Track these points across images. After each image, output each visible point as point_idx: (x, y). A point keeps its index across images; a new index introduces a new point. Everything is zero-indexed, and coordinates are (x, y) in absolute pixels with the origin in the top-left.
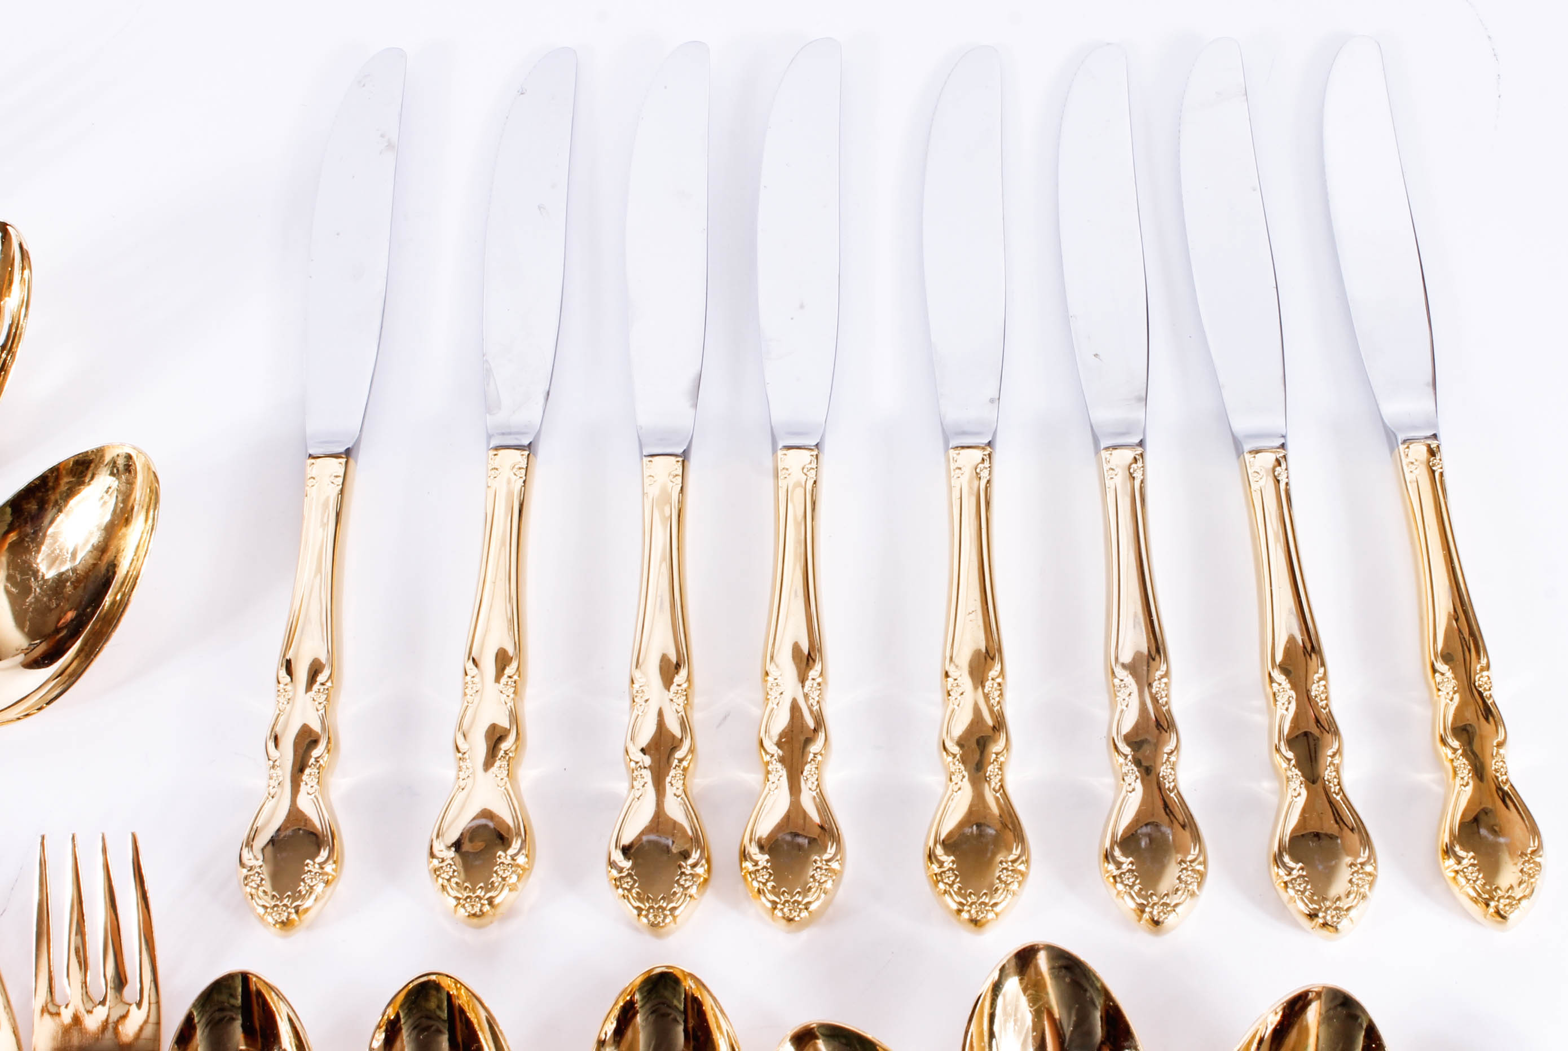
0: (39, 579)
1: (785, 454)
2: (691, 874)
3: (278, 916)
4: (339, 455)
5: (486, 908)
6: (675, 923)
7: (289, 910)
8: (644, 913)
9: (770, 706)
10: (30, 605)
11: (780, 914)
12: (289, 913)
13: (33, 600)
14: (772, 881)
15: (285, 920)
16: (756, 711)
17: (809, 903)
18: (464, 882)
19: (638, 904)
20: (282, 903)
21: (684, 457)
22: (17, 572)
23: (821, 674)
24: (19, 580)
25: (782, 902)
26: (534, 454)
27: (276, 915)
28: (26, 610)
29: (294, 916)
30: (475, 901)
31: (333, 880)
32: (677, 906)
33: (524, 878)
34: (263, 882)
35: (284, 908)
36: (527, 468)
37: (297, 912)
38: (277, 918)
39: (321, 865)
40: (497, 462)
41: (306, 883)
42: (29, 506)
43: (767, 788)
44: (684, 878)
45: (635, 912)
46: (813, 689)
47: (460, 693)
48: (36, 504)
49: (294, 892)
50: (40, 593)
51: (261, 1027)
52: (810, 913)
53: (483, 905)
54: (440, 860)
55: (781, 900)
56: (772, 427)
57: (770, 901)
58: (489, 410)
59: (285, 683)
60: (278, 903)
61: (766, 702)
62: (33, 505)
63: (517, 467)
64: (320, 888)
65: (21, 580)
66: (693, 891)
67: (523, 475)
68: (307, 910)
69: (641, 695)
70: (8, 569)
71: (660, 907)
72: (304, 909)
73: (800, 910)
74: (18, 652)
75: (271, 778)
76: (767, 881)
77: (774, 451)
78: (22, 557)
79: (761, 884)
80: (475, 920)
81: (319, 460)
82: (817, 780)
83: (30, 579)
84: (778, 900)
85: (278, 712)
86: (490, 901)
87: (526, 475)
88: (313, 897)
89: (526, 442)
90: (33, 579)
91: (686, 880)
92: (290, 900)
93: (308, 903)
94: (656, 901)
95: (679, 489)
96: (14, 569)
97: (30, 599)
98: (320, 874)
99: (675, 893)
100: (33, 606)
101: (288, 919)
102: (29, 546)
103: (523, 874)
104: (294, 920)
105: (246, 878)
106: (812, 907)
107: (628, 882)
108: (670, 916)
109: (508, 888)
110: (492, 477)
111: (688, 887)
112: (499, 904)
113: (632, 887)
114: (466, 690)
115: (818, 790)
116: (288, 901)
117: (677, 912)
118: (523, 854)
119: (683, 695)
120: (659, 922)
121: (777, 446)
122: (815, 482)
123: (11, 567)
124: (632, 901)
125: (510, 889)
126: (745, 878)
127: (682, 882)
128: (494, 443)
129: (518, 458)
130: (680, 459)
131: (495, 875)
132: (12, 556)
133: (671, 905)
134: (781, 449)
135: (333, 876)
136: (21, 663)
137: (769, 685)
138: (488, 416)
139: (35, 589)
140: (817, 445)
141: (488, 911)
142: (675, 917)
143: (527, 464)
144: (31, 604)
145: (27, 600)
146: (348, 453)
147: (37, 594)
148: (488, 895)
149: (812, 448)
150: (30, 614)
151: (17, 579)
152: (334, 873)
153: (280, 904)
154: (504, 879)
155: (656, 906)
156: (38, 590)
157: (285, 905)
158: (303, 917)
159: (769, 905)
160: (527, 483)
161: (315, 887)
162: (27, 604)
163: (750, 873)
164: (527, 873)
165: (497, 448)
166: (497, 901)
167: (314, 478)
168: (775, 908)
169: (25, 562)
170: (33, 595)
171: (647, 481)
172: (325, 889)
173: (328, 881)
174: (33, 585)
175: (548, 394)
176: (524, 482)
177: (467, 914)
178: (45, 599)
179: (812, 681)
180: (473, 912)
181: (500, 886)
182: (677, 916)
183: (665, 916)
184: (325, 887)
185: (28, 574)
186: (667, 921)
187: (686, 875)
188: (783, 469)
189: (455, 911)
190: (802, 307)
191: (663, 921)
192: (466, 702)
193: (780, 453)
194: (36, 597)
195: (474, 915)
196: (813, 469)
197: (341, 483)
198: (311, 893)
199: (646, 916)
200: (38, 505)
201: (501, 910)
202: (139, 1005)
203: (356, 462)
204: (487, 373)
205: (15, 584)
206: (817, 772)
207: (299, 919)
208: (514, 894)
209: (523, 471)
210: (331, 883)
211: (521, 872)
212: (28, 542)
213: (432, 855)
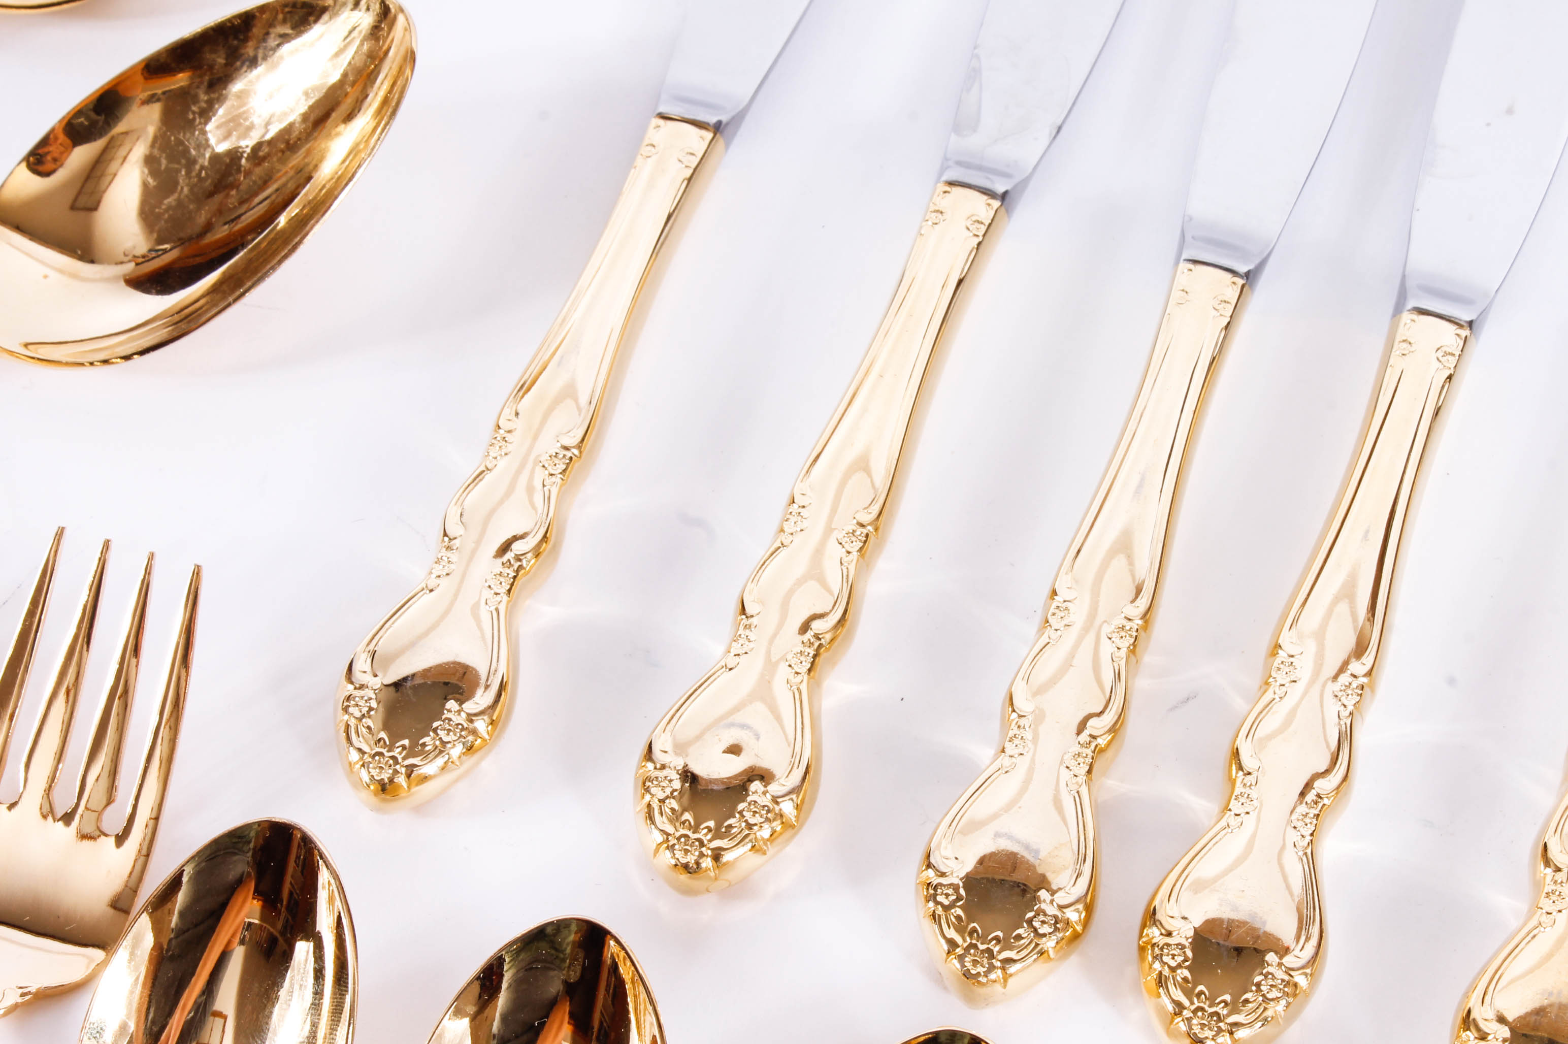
0: (194, 174)
1: (1414, 321)
2: (1055, 917)
3: (378, 770)
4: (706, 126)
5: (707, 863)
6: (1005, 987)
7: (398, 767)
8: (959, 951)
9: (1269, 696)
10: (167, 211)
11: (1183, 1027)
12: (396, 772)
13: (174, 203)
14: (1186, 968)
15: (386, 781)
16: (1240, 704)
17: (1236, 1024)
18: (685, 810)
19: (952, 934)
20: (391, 754)
21: (1250, 277)
22: (164, 155)
23: (1369, 674)
24: (163, 167)
25: (1193, 1007)
26: (1007, 211)
27: (375, 768)
28: (159, 216)
29: (401, 780)
30: (691, 846)
31: (480, 748)
32: (1016, 957)
33: (780, 840)
34: (372, 713)
35: (391, 762)
36: (990, 225)
37: (409, 776)
38: (374, 772)
39: (471, 718)
40: (944, 202)
41: (438, 735)
42: (213, 56)
43: (1223, 823)
44: (1042, 918)
45: (946, 947)
46: (1350, 692)
47: (775, 527)
48: (224, 56)
49: (414, 744)
50: (187, 196)
51: (291, 894)
52: (1235, 1041)
53: (702, 855)
54: (658, 766)
55: (1192, 1003)
56: (1404, 276)
57: (1174, 1001)
58: (957, 128)
59: (507, 429)
60: (384, 751)
61: (1264, 687)
62: (219, 57)
63: (974, 218)
64: (456, 751)
65: (167, 168)
66: (1049, 944)
67: (981, 233)
68: (425, 779)
69: (1062, 614)
70: (153, 145)
71: (989, 951)
72: (419, 775)
73: (1220, 1030)
74: (126, 259)
75: (438, 562)
76: (1179, 966)
77: (1398, 310)
78: (179, 133)
79: (1166, 967)
80: (684, 877)
81: (669, 123)
82: (1312, 835)
83: (180, 171)
84: (1186, 1003)
85: (482, 468)
86: (717, 856)
87: (984, 235)
88: (440, 761)
89: (1000, 189)
90: (183, 173)
91: (1043, 922)
92: (404, 753)
93: (430, 768)
94: (984, 939)
95: (1225, 324)
96: (162, 149)
97: (170, 200)
98: (463, 729)
99: (1019, 937)
100: (171, 212)
101: (391, 780)
102: (194, 119)
103: (781, 834)
104: (400, 786)
105: (348, 698)
106: (1241, 1034)
107: (947, 895)
108: (999, 971)
109: (750, 845)
110: (930, 223)
111: (1044, 935)
112: (725, 864)
113: (952, 905)
114: (785, 524)
115: (1309, 851)
116: (400, 753)
117: (1013, 969)
118: (792, 799)
119: (1131, 636)
120: (979, 973)
121: (1404, 305)
122: (1450, 377)
123: (157, 145)
124: (944, 926)
125: (753, 847)
126: (1142, 949)
127: (1036, 924)
128: (948, 176)
129: (983, 208)
130: (1240, 282)
131: (737, 815)
132: (164, 129)
133: (1007, 954)
134: (1409, 310)
135: (484, 740)
136: (124, 276)
137: (1278, 661)
138: (953, 137)
139: (182, 188)
140: (1470, 324)
141: (707, 869)
142: (1006, 977)
143: (992, 220)
144: (169, 207)
145: (166, 202)
146: (717, 128)
147: (182, 197)
148: (717, 843)
149: (1462, 323)
150: (163, 222)
151: (160, 165)
152: (487, 737)
153: (387, 754)
154: (750, 826)
155: (982, 947)
156: (186, 190)
157: (393, 758)
158: (414, 789)
159: (1170, 1007)
160: (982, 247)
161: (449, 746)
162: (164, 207)
163: (1153, 945)
164: (790, 832)
165: (951, 184)
166: (727, 857)
167: (654, 146)
168: (1178, 1014)
169: (180, 143)
170: (176, 196)
171: (1176, 295)
172: (464, 758)
173: (471, 747)
174: (181, 181)
175: (1059, 129)
176: (979, 244)
177: (673, 862)
178: (191, 207)
179: (1351, 679)
180: (684, 861)
181: (740, 837)
182: (1011, 975)
183: (992, 968)
184: (464, 754)
185: (179, 163)
186: (993, 976)
187: (1045, 915)
188: (1404, 341)
189: (657, 851)
190: (1510, 111)
191: (986, 975)
192: (779, 541)
193: (1406, 317)
194: (179, 201)
195: (686, 867)
196: (1453, 355)
197: (694, 166)
198: (441, 752)
199: (961, 958)
200: (226, 59)
201: (731, 876)
202: (120, 839)
203: (727, 146)
204: (973, 75)
205: (154, 172)
206: (1315, 822)
207: (409, 787)
208: (756, 860)
209: (983, 229)
210: (477, 751)
211: (779, 828)
212: (194, 113)
213: (649, 754)
